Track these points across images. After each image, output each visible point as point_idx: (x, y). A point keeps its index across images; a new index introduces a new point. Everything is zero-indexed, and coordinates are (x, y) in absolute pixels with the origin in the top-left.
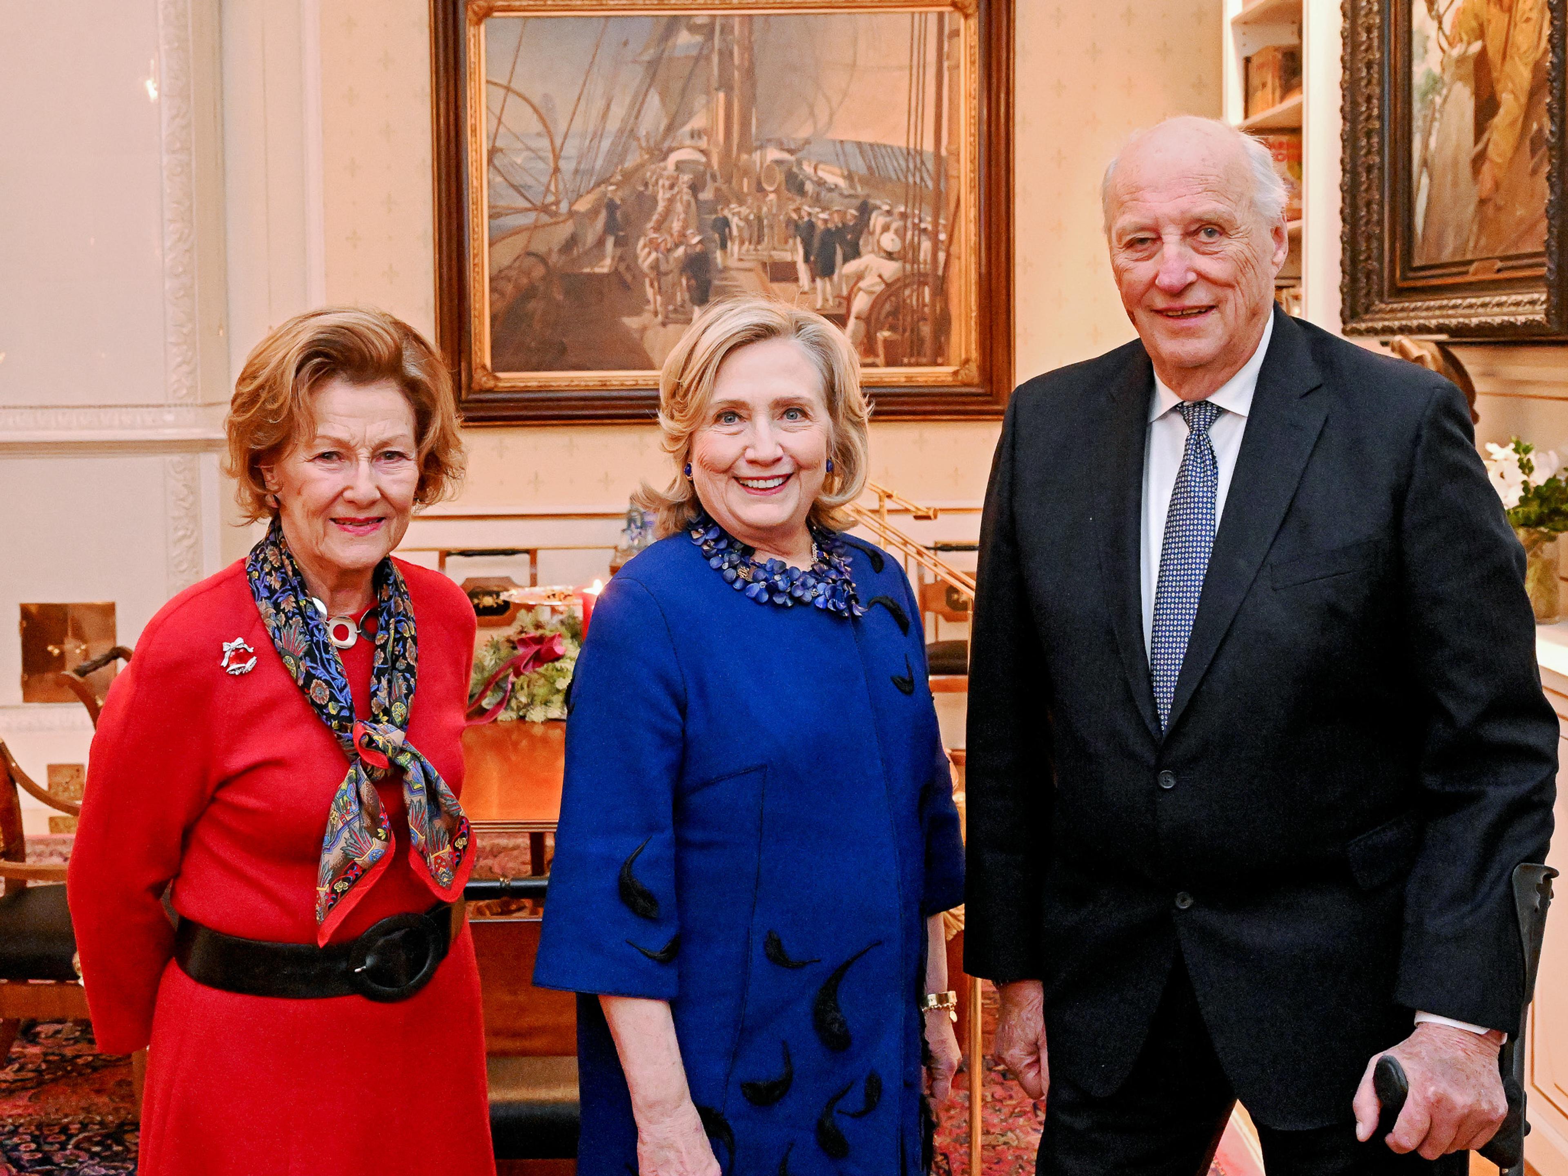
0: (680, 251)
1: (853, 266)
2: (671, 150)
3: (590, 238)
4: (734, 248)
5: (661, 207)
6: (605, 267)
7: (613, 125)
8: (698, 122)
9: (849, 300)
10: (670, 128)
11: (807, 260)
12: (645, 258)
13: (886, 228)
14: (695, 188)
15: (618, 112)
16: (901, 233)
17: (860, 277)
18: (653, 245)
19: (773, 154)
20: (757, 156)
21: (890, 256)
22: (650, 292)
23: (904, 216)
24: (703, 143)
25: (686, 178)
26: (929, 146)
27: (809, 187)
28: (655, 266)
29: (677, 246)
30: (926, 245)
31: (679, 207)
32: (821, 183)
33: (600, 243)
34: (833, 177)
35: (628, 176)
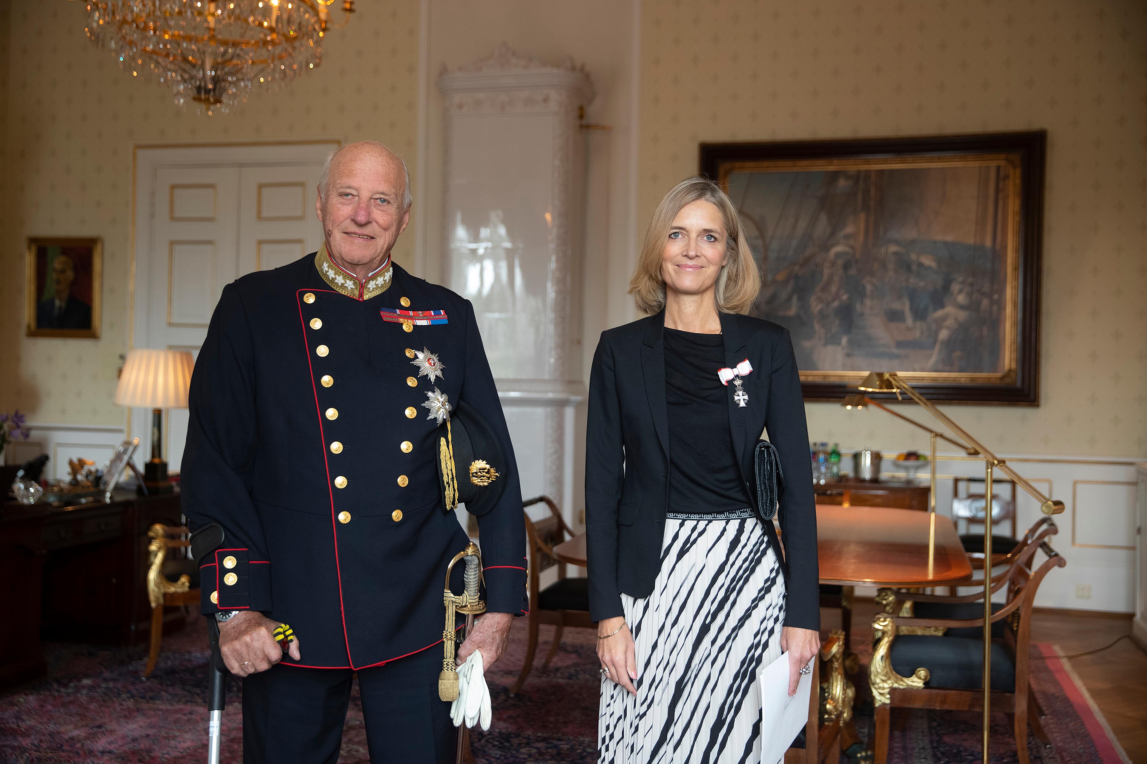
0: (836, 304)
1: (939, 313)
2: (833, 246)
3: (783, 295)
4: (868, 302)
5: (825, 278)
6: (793, 311)
7: (800, 231)
8: (849, 229)
9: (937, 333)
10: (833, 234)
11: (911, 309)
12: (816, 307)
13: (960, 292)
14: (846, 267)
15: (803, 224)
16: (970, 295)
17: (944, 318)
18: (820, 300)
19: (893, 248)
20: (883, 250)
21: (962, 307)
22: (817, 327)
23: (972, 285)
24: (851, 242)
25: (840, 262)
26: (988, 243)
27: (914, 267)
28: (821, 312)
29: (834, 300)
30: (985, 302)
31: (836, 279)
32: (921, 265)
33: (789, 299)
34: (928, 261)
35: (807, 261)
